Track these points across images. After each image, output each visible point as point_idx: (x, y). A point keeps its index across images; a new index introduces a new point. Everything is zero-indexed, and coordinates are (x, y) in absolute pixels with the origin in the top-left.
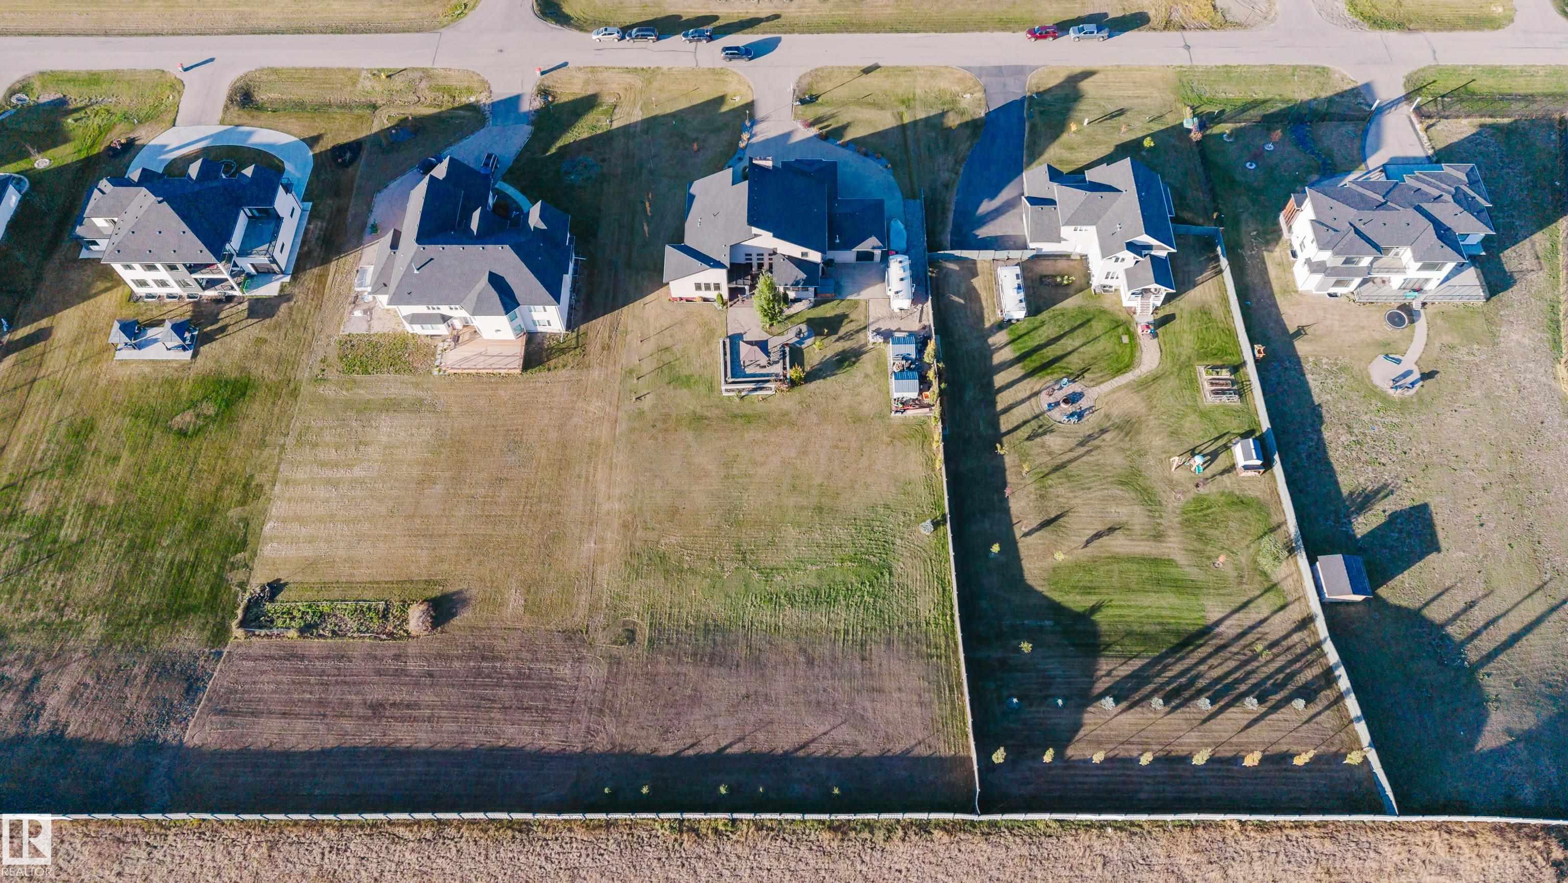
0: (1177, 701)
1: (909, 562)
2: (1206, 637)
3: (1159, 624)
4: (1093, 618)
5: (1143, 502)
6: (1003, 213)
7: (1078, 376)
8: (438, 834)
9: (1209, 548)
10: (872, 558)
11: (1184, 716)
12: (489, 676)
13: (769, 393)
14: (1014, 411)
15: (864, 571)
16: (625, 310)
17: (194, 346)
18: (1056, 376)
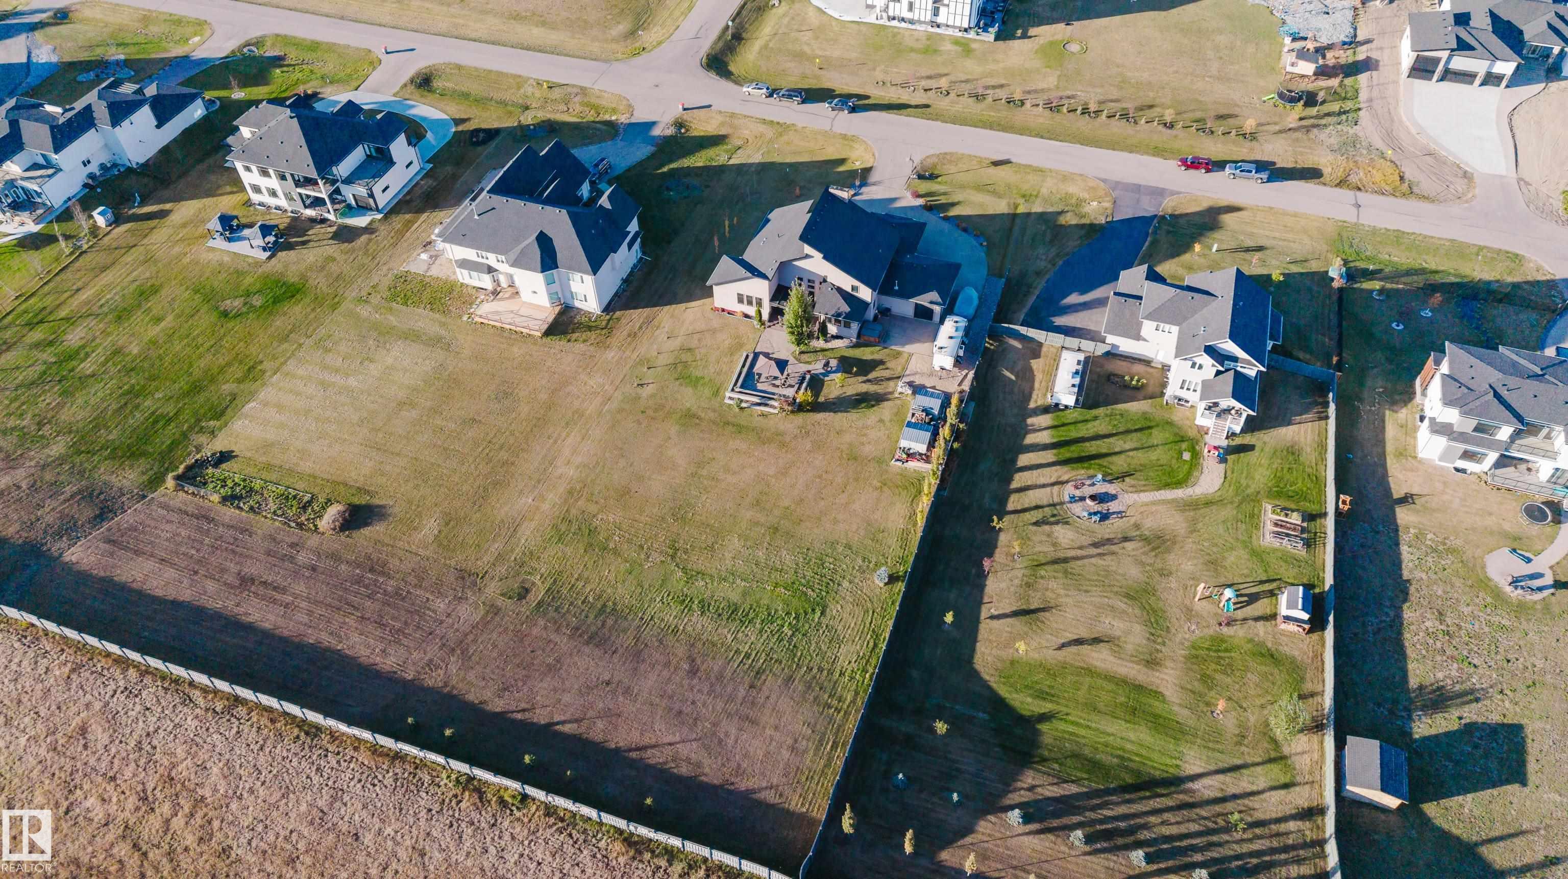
0: (1105, 845)
1: (849, 607)
2: (1173, 789)
3: (1118, 757)
4: (1039, 726)
5: (1148, 623)
6: (1090, 308)
7: (1117, 478)
8: (228, 710)
9: (1213, 693)
10: (810, 592)
11: (1106, 863)
12: (366, 587)
13: (771, 410)
14: (1030, 493)
15: (795, 602)
16: (666, 308)
17: (274, 249)
18: (1091, 472)
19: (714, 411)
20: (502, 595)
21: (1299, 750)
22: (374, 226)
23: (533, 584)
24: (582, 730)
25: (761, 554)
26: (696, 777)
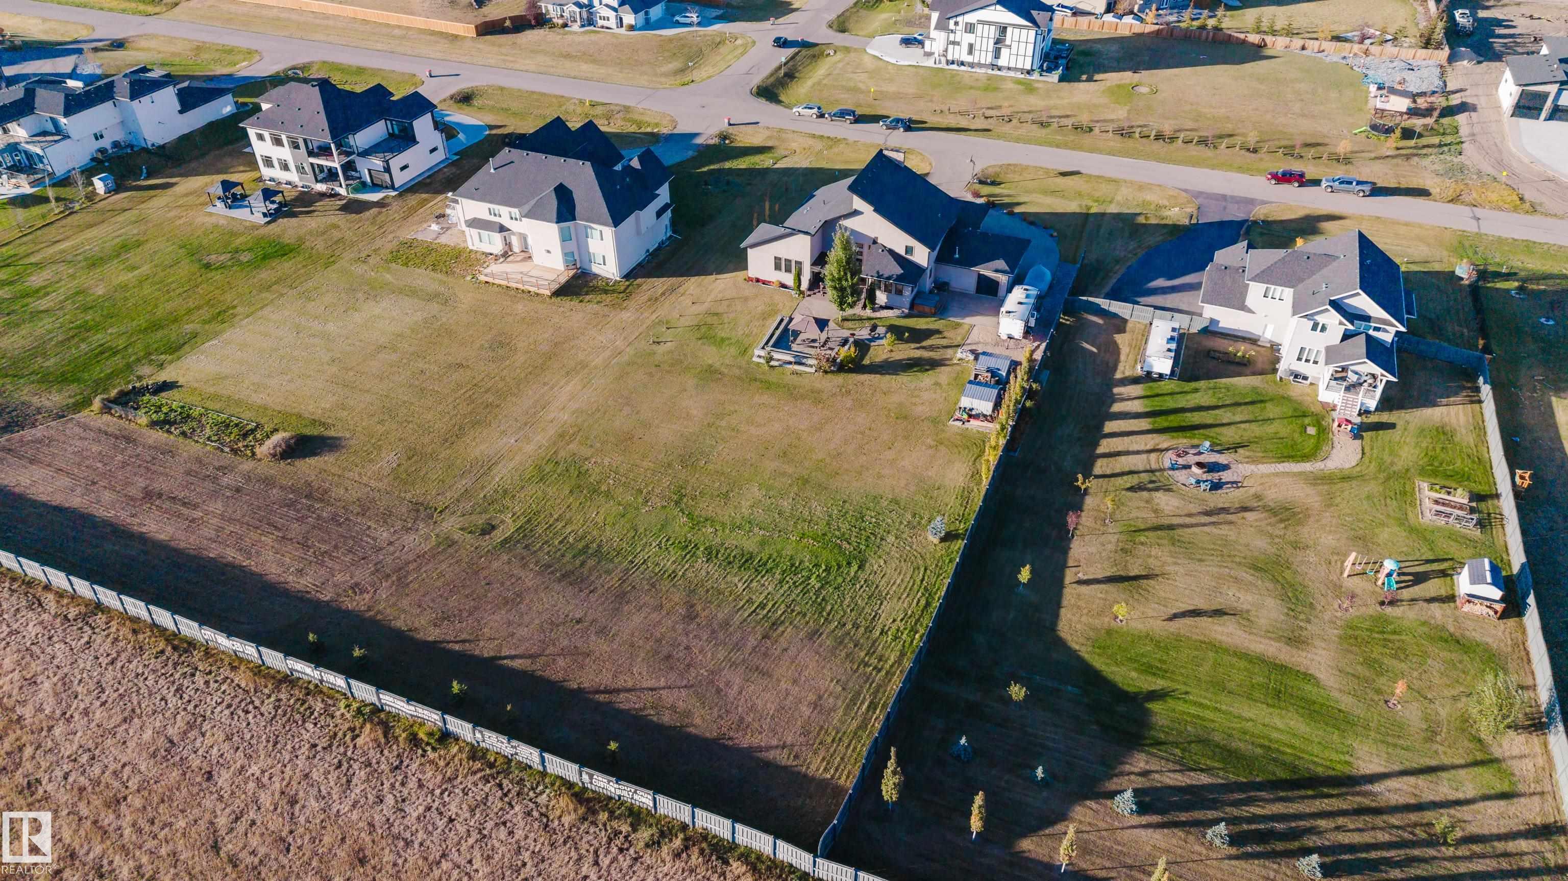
0: (1258, 849)
1: (894, 563)
2: (1344, 790)
3: (1262, 746)
4: (1151, 706)
5: (1284, 597)
7: (1228, 449)
9: (1384, 680)
10: (845, 545)
11: (1263, 871)
12: (298, 510)
13: (807, 369)
14: (1123, 459)
16: (693, 279)
17: (274, 216)
18: (1195, 442)
19: (740, 368)
20: (461, 529)
21: (1516, 752)
22: (387, 201)
23: (502, 522)
24: (536, 666)
25: (786, 504)
26: (682, 726)
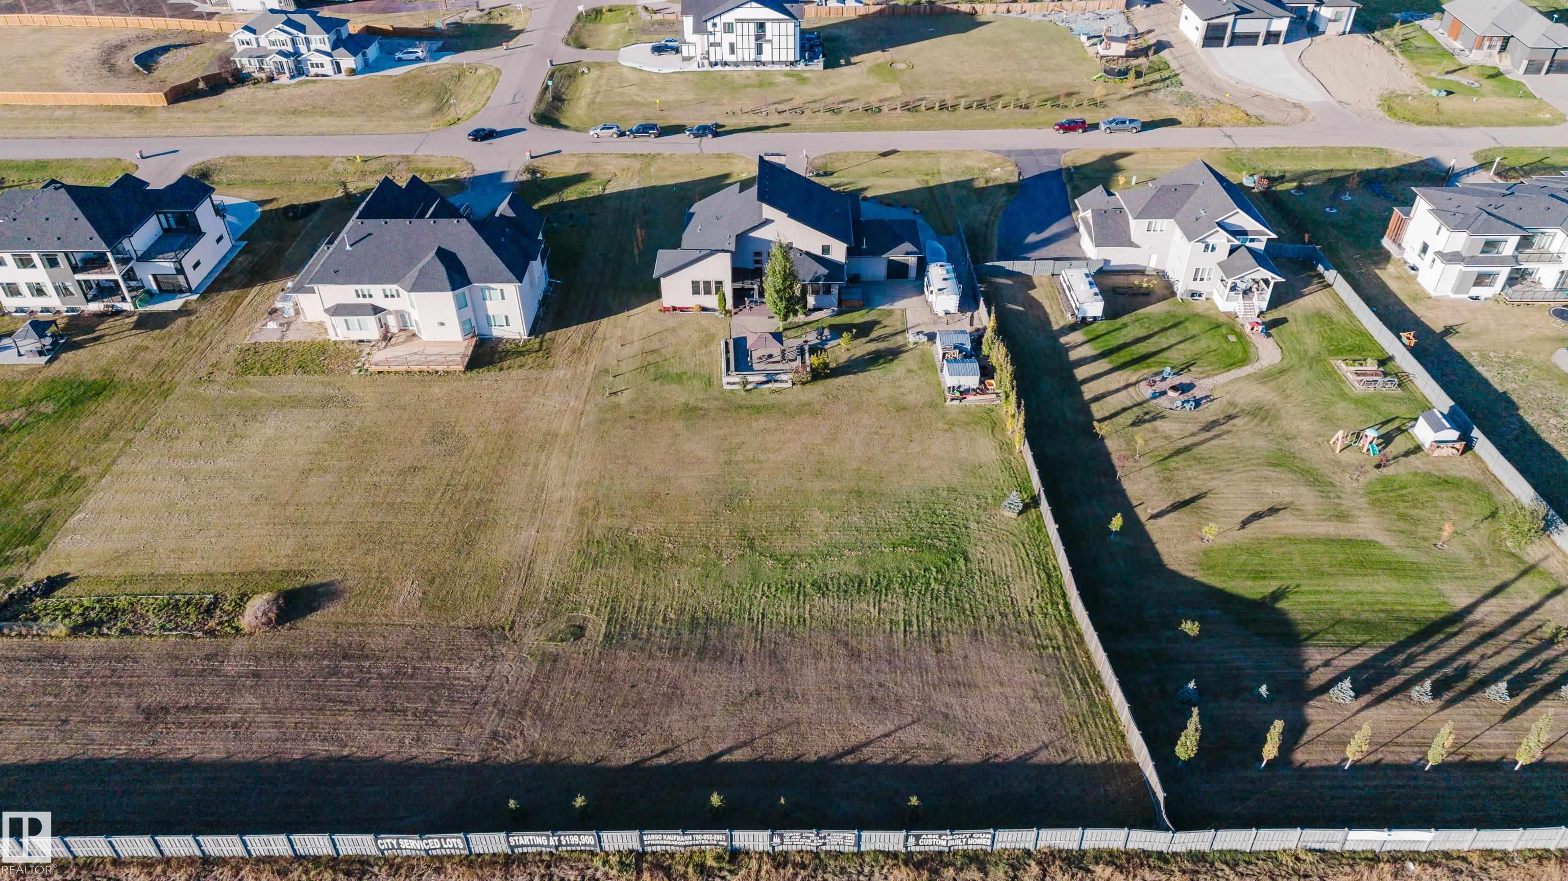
1: (992, 547)
2: (1461, 624)
3: (1382, 611)
4: (1278, 606)
5: (1308, 483)
6: (1056, 241)
7: (1183, 369)
9: (1420, 528)
13: (784, 385)
14: (1107, 399)
15: (927, 557)
16: (604, 321)
17: (54, 352)
18: (1155, 370)
19: (717, 399)
20: (550, 639)
21: (1541, 556)
23: (585, 619)
24: (760, 752)
25: (856, 519)
26: (945, 761)
